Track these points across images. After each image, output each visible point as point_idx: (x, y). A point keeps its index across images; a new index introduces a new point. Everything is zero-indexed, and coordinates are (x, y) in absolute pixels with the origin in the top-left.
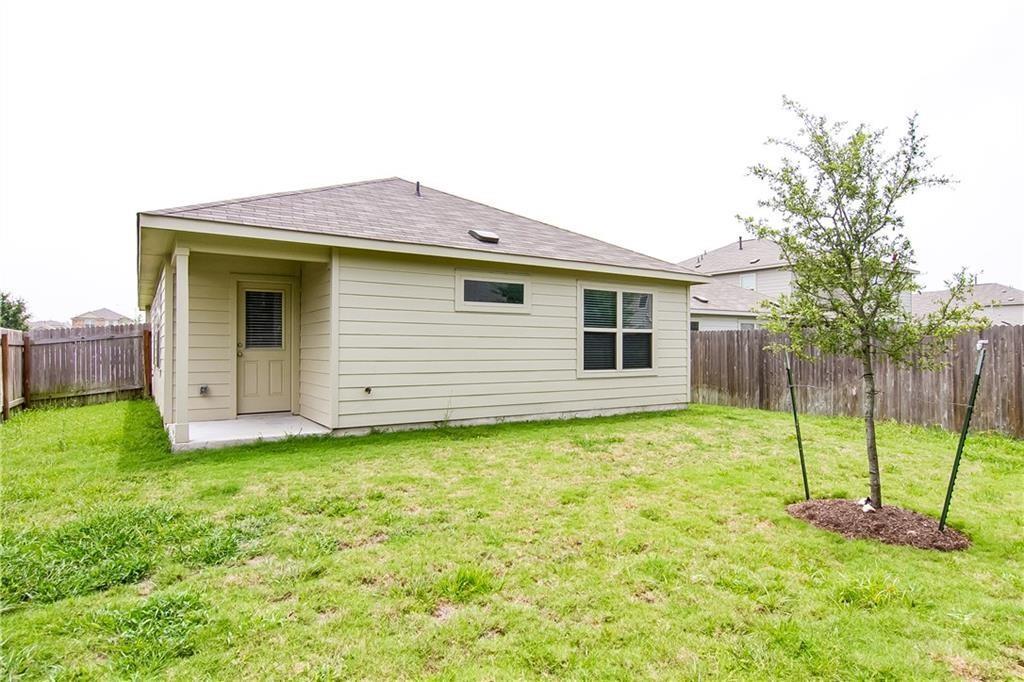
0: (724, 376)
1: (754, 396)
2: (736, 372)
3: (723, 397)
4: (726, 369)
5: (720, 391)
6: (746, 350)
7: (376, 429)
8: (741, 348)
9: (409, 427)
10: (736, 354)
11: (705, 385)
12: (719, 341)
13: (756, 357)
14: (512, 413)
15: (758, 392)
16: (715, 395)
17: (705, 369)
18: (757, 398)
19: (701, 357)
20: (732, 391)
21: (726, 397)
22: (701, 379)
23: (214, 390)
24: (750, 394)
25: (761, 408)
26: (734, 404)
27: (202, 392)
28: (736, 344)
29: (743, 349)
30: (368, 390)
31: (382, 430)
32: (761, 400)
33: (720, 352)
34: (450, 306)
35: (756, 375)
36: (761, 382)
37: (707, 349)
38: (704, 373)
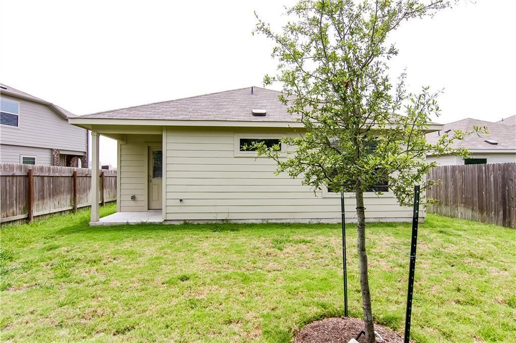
0: (476, 199)
1: (498, 215)
2: (484, 196)
3: (475, 215)
4: (477, 193)
5: (473, 210)
6: (492, 179)
7: (187, 221)
8: (488, 178)
9: (206, 222)
10: (484, 183)
11: (462, 205)
12: (472, 172)
13: (500, 185)
14: (273, 218)
15: (501, 213)
16: (469, 213)
17: (462, 194)
18: (501, 217)
19: (459, 184)
20: (481, 210)
21: (477, 215)
22: (459, 200)
23: (138, 197)
24: (495, 214)
25: (504, 225)
26: (483, 221)
27: (132, 199)
28: (484, 175)
29: (489, 178)
30: (181, 200)
31: (190, 222)
32: (504, 219)
33: (472, 181)
34: (231, 154)
35: (500, 199)
36: (504, 204)
37: (464, 179)
38: (462, 196)
